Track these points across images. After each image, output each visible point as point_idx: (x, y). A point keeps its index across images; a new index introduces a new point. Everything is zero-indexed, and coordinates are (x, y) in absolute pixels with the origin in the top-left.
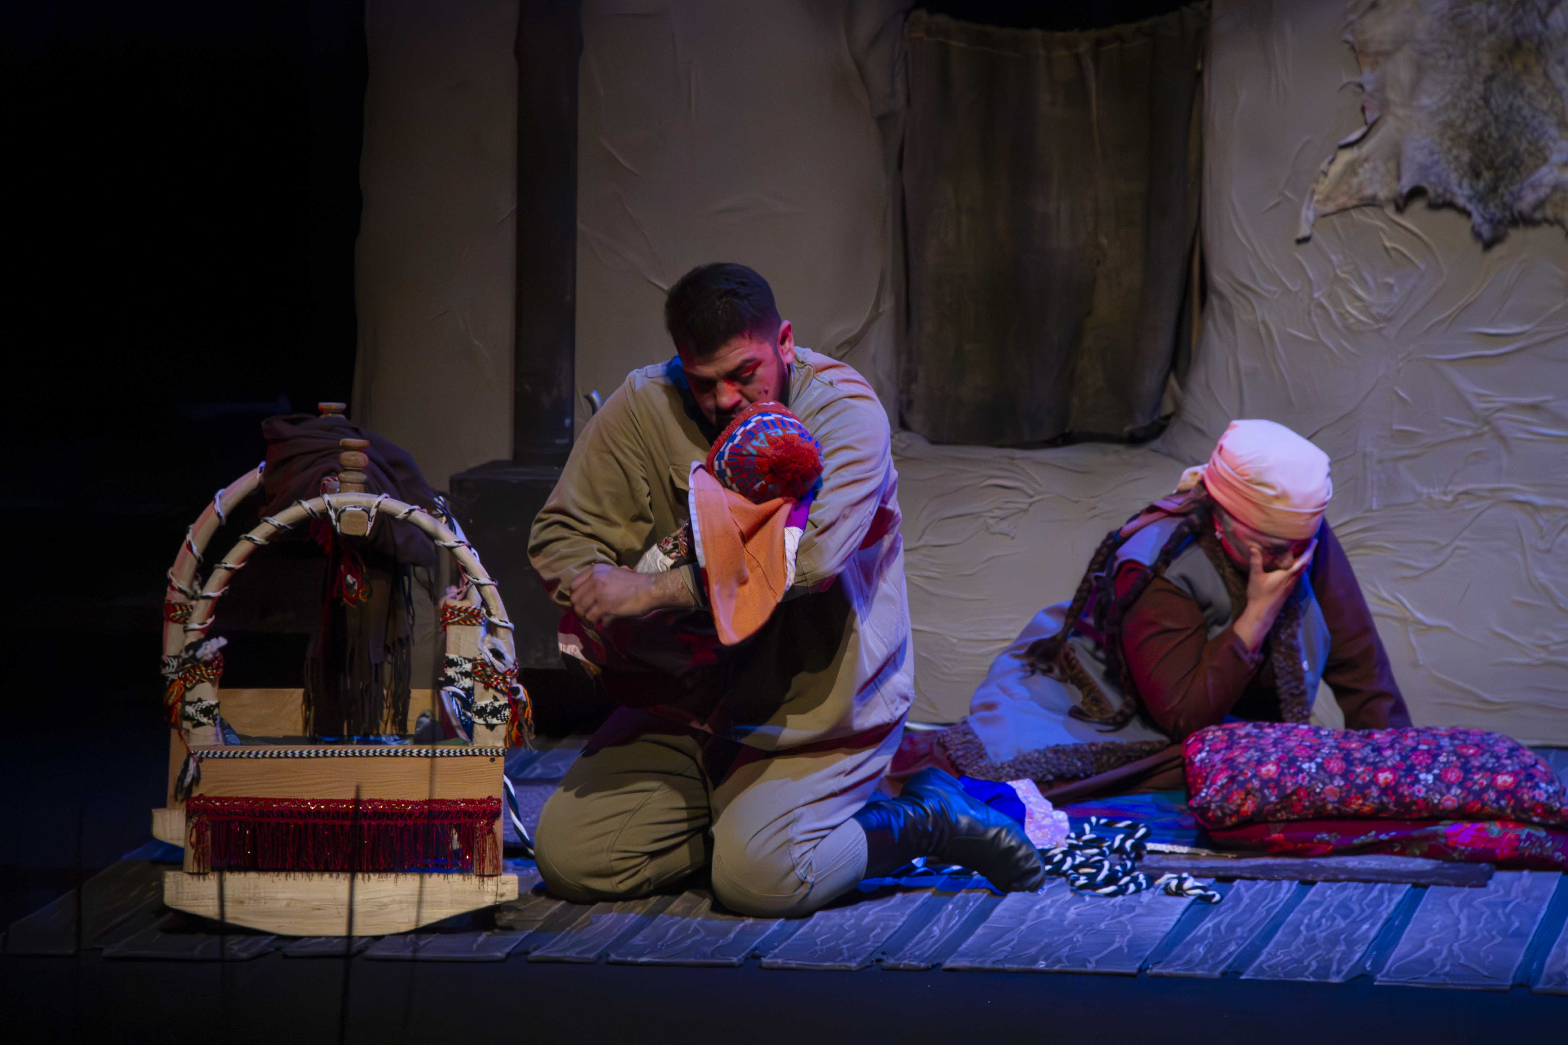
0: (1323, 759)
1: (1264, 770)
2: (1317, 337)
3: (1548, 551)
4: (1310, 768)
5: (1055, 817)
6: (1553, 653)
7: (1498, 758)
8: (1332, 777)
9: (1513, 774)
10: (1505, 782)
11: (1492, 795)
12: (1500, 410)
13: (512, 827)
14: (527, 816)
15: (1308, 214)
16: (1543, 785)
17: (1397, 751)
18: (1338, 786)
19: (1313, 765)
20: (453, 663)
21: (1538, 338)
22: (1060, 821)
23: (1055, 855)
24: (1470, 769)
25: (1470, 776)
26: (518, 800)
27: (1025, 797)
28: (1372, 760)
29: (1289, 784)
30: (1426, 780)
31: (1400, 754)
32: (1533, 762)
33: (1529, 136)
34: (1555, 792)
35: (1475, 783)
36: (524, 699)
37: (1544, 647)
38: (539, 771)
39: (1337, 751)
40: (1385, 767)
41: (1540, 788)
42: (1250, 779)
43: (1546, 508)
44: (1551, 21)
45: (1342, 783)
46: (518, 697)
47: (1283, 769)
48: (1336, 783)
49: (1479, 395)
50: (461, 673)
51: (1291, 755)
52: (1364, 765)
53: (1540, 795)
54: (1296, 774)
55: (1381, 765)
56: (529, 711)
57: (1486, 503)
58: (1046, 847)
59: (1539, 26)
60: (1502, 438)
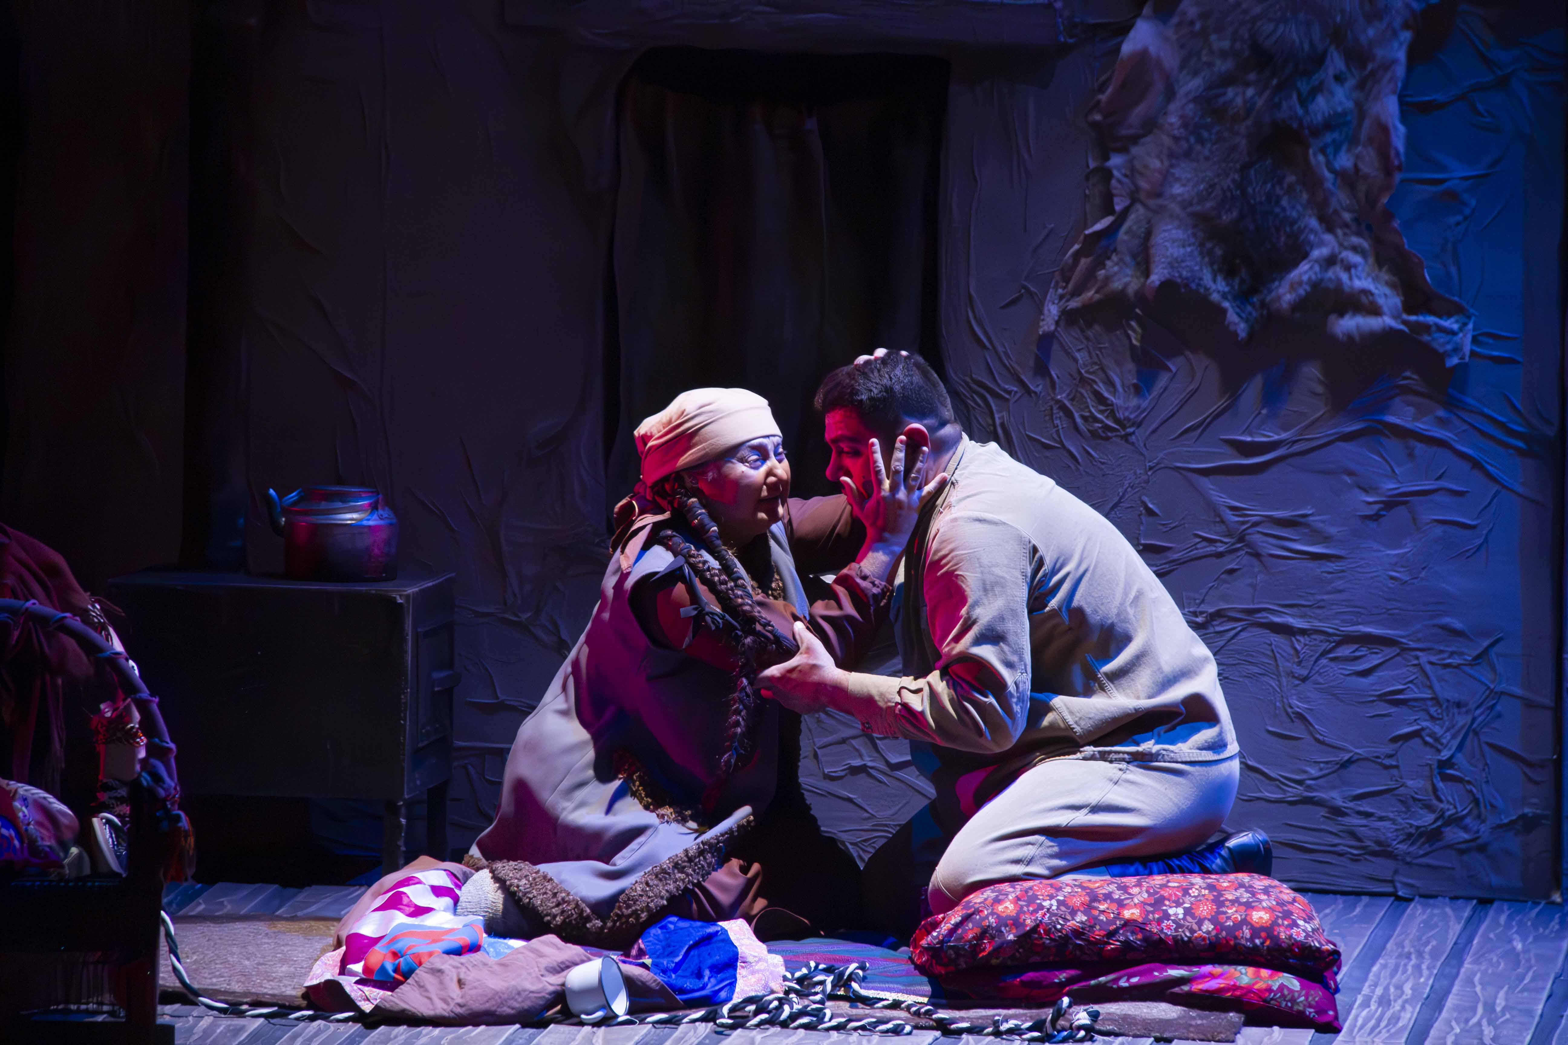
0: (1065, 896)
1: (1000, 908)
2: (1061, 442)
3: (1304, 679)
4: (1051, 905)
5: (770, 961)
6: (1309, 788)
7: (1254, 894)
8: (1073, 913)
9: (1270, 910)
10: (1261, 918)
11: (1247, 933)
12: (1255, 524)
13: (170, 968)
14: (187, 957)
15: (1052, 310)
16: (1301, 922)
17: (1144, 889)
18: (1082, 922)
19: (1054, 902)
20: (107, 788)
21: (1296, 448)
22: (776, 966)
23: (771, 1002)
24: (1223, 902)
25: (1224, 909)
26: (177, 939)
27: (738, 939)
28: (1117, 897)
29: (1028, 922)
30: (1176, 914)
31: (1147, 891)
32: (1291, 900)
33: (1288, 229)
34: (1313, 930)
35: (1229, 918)
36: (187, 828)
37: (1299, 782)
38: (201, 908)
39: (1079, 890)
40: (1132, 903)
41: (1298, 926)
42: (987, 917)
43: (1303, 632)
44: (1313, 107)
45: (1084, 918)
46: (180, 824)
47: (1022, 907)
48: (1078, 919)
49: (1233, 508)
50: (116, 798)
51: (1031, 893)
52: (1109, 901)
53: (1298, 934)
54: (1035, 912)
55: (1126, 902)
56: (192, 840)
57: (1239, 625)
58: (760, 994)
59: (1300, 112)
60: (1257, 555)
